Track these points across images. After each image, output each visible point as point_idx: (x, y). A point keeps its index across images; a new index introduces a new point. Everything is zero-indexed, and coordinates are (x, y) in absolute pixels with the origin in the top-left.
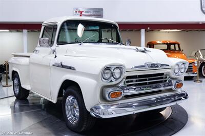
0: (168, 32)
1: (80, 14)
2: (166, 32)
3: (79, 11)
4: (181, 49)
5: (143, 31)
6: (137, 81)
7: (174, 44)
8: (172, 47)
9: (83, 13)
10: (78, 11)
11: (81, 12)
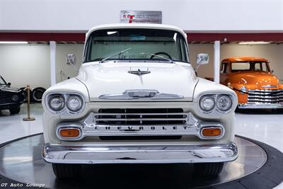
0: (251, 45)
1: (129, 19)
2: (248, 45)
3: (129, 16)
4: (271, 70)
5: (217, 43)
6: (123, 117)
7: (260, 62)
8: (257, 66)
10: (127, 14)
11: (131, 17)
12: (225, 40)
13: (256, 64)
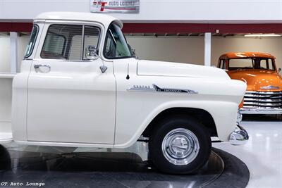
1: (100, 6)
2: (257, 37)
3: (100, 2)
5: (208, 36)
7: (266, 58)
8: (263, 64)
9: (106, 5)
11: (103, 4)
12: (218, 31)
13: (262, 61)
